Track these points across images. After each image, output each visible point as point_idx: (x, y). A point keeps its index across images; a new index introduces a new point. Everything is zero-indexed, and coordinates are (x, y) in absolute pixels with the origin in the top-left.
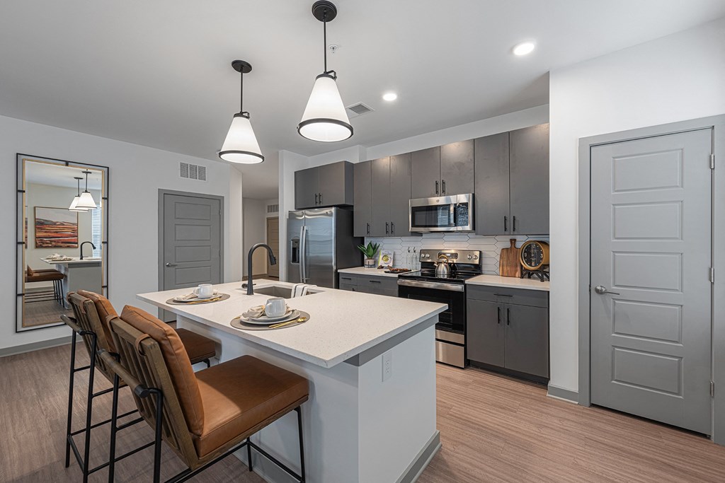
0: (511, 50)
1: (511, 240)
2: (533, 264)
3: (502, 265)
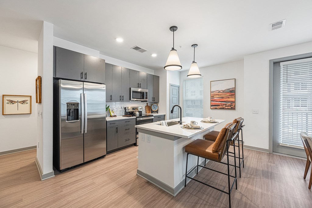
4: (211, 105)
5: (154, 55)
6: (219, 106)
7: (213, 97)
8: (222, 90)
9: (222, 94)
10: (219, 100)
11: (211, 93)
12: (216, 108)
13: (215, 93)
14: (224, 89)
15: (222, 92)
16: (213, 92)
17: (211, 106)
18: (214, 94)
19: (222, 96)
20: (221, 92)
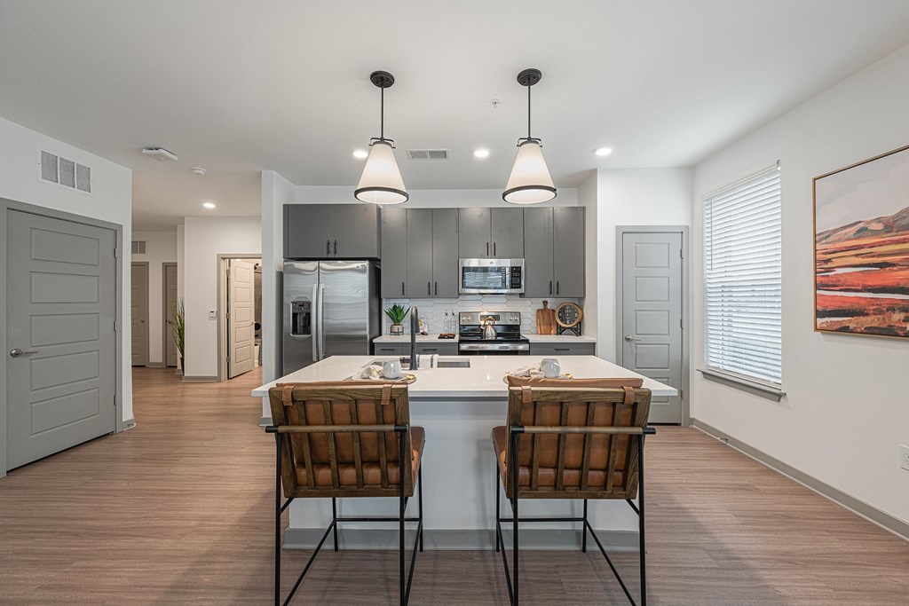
0: (595, 150)
1: (544, 302)
2: (568, 322)
3: (539, 324)
4: (819, 308)
5: (482, 154)
6: (862, 313)
7: (830, 265)
8: (878, 220)
9: (880, 244)
10: (860, 282)
11: (815, 242)
12: (844, 330)
13: (840, 240)
14: (890, 211)
15: (880, 227)
16: (828, 235)
17: (819, 314)
18: (831, 247)
19: (880, 255)
20: (875, 233)
